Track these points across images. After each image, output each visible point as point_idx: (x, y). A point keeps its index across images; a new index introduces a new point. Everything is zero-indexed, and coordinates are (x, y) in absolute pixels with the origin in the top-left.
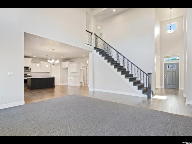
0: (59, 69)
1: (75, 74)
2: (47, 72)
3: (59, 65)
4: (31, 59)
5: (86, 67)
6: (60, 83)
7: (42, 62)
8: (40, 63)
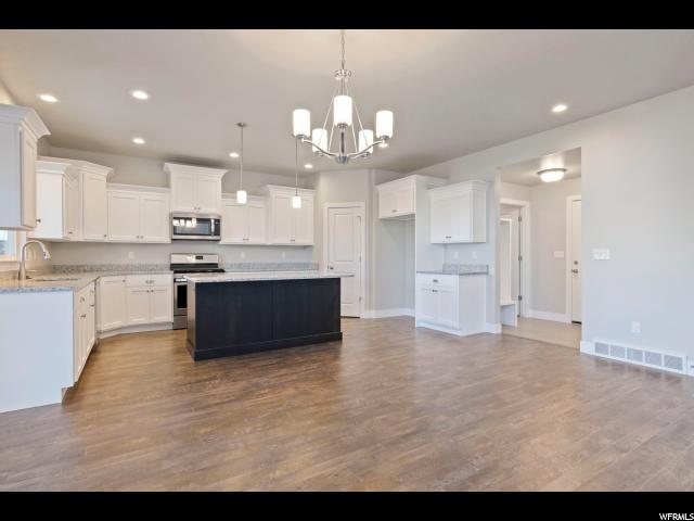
0: (362, 228)
1: (456, 256)
2: (300, 242)
3: (363, 204)
4: (217, 175)
5: (520, 207)
6: (369, 307)
7: (276, 192)
8: (266, 195)
